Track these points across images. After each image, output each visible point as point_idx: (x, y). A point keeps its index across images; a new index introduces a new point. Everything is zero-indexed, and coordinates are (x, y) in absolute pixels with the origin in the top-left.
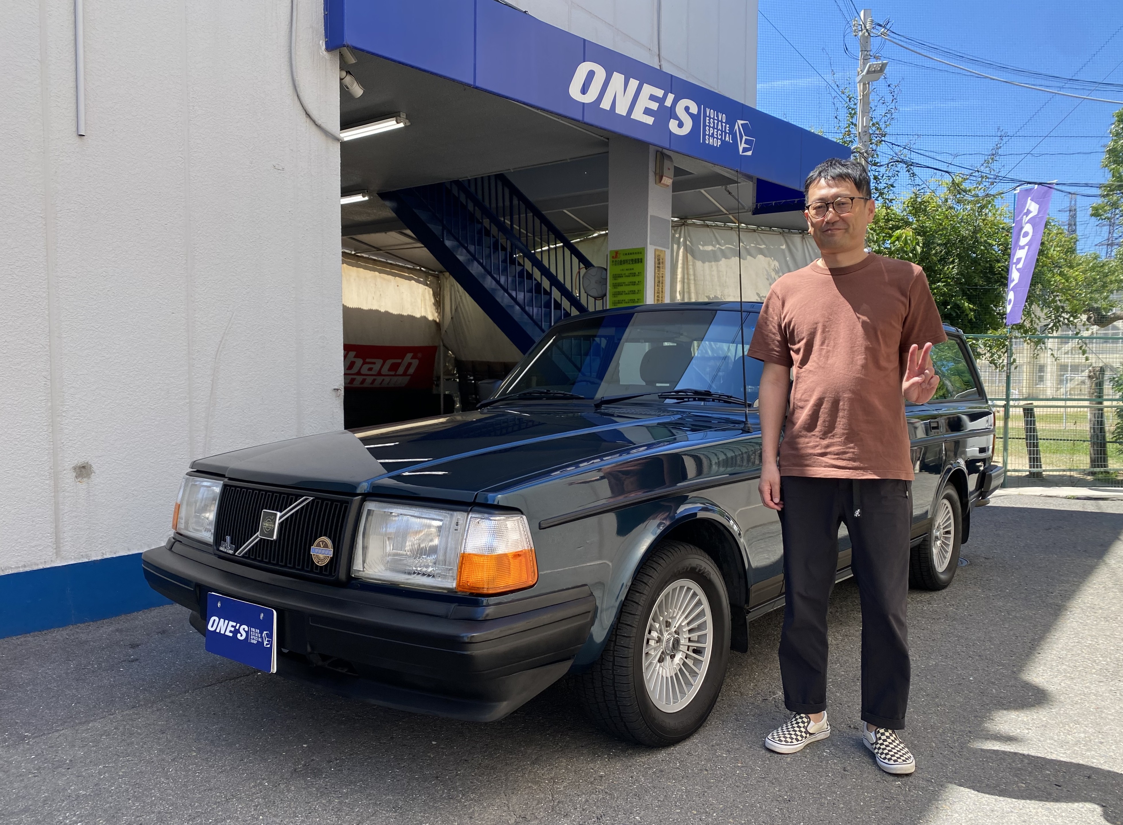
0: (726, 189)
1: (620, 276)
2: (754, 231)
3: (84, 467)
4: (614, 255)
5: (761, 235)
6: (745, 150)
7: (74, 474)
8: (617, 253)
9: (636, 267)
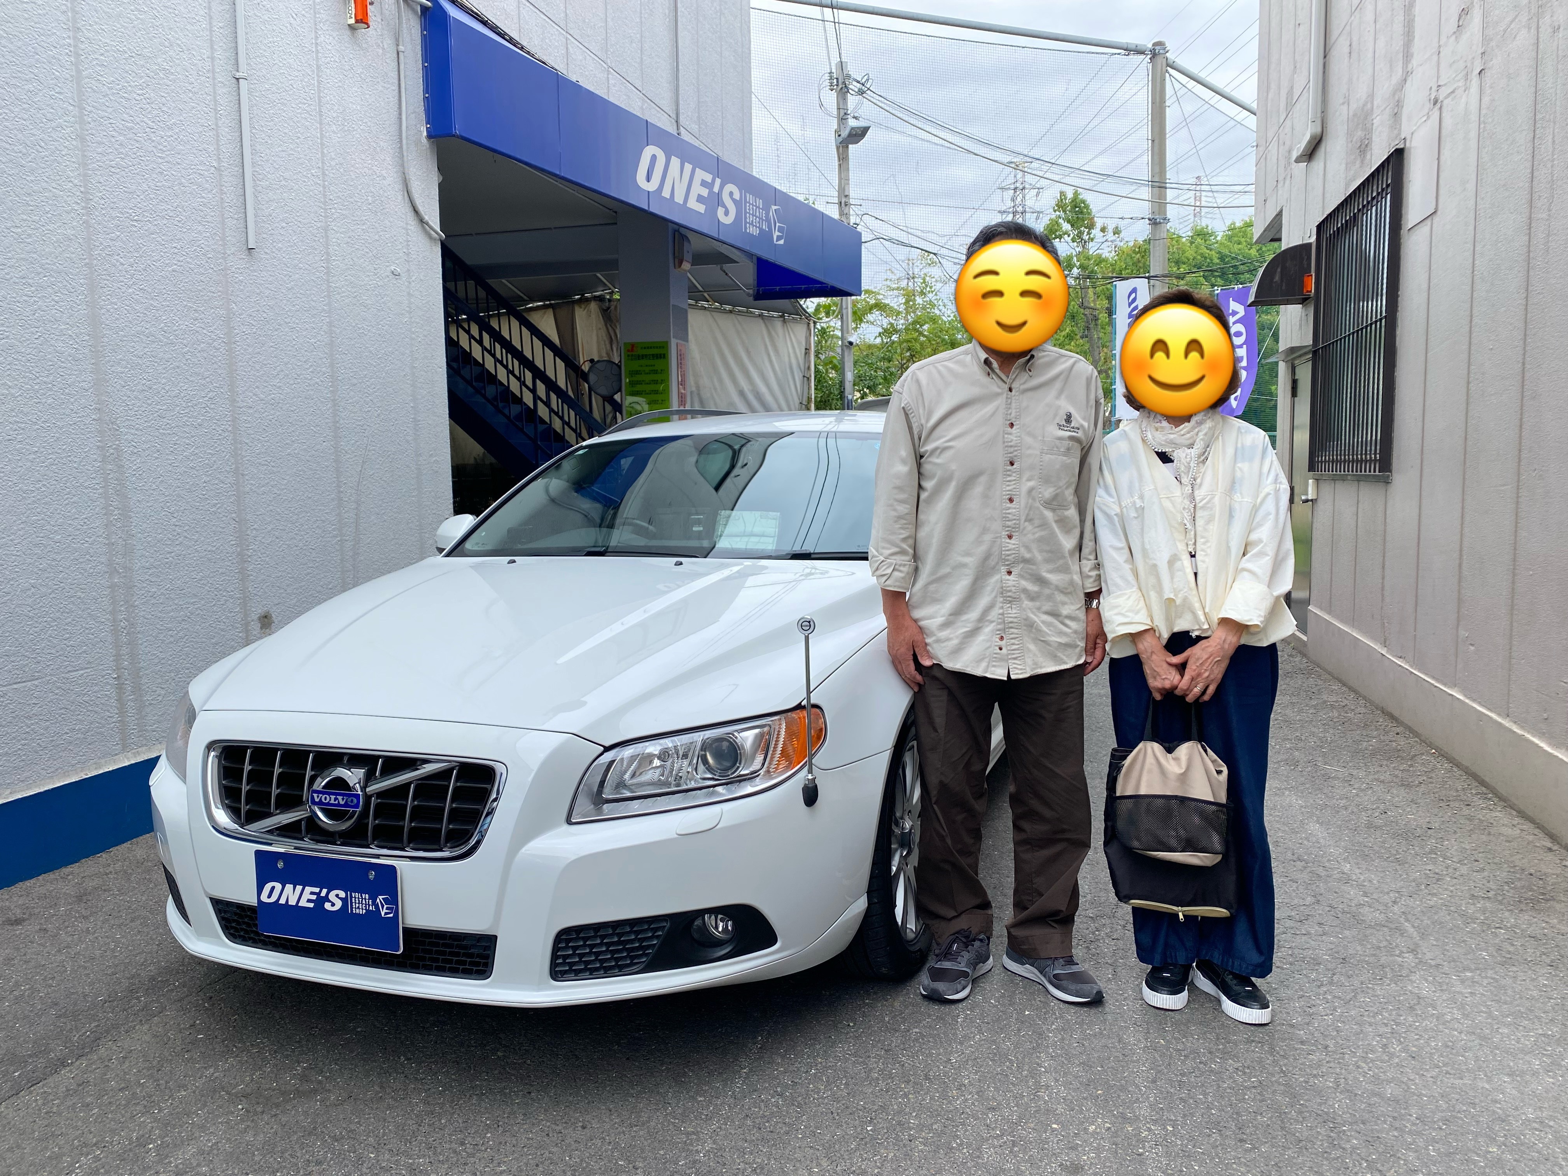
0: (721, 269)
1: (637, 373)
2: (731, 312)
3: (266, 617)
4: (630, 348)
5: (739, 317)
6: (779, 238)
7: (259, 625)
8: (633, 346)
9: (658, 364)
